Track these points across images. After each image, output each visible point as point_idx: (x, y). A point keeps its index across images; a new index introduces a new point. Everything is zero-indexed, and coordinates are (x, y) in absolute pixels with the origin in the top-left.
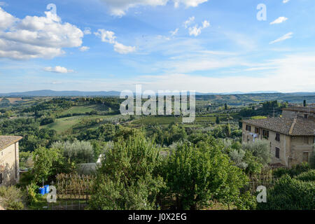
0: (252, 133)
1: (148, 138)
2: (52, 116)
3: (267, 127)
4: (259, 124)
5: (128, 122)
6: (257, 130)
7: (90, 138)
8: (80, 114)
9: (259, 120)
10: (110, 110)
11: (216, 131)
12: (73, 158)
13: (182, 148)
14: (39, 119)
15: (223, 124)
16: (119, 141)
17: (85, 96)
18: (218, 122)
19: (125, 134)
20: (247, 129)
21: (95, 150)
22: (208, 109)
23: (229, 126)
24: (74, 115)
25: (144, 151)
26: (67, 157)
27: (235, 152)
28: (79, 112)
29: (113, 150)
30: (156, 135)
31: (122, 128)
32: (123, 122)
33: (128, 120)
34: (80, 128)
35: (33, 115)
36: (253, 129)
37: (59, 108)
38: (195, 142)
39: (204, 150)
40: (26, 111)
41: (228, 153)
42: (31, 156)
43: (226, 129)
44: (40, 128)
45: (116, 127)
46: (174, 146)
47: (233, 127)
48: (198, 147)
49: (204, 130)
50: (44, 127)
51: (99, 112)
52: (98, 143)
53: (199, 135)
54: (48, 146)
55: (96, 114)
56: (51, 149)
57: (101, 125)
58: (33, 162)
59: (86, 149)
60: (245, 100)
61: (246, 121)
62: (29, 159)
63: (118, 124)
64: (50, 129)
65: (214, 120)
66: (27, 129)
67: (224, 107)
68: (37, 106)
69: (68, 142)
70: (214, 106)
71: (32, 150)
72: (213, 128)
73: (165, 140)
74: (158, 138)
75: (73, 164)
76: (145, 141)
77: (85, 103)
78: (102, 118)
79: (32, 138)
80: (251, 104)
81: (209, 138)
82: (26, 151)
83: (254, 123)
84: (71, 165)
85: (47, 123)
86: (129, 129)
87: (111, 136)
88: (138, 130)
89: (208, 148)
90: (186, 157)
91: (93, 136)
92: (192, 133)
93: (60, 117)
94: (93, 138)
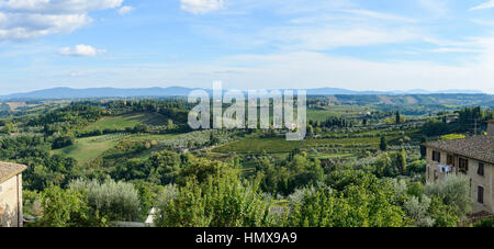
0: (442, 165)
1: (246, 181)
2: (70, 134)
3: (466, 153)
4: (453, 149)
5: (205, 148)
6: (451, 159)
7: (132, 177)
8: (115, 132)
9: (453, 141)
10: (171, 124)
11: (379, 164)
12: (103, 211)
13: (314, 199)
14: (50, 138)
15: (394, 150)
16: (188, 184)
17: (124, 97)
18: (383, 147)
19: (201, 172)
20: (433, 159)
21: (143, 200)
22: (364, 122)
23: (404, 155)
24: (105, 132)
25: (237, 206)
26: (95, 207)
27: (414, 200)
28: (114, 127)
29: (177, 202)
30: (261, 175)
31: (193, 160)
32: (195, 147)
33: (206, 144)
34: (115, 157)
35: (41, 132)
36: (443, 158)
37: (80, 120)
38: (340, 188)
39: (357, 202)
40: (32, 123)
41: (401, 204)
42: (40, 199)
43: (399, 160)
44: (52, 153)
45: (182, 157)
46: (298, 196)
47: (410, 155)
48: (345, 196)
49: (357, 163)
50: (57, 152)
51: (148, 128)
52: (149, 187)
53: (348, 173)
54: (64, 186)
55: (144, 131)
56: (68, 190)
57: (153, 153)
58: (42, 209)
59: (126, 196)
60: (430, 106)
61: (432, 144)
62: (35, 202)
63: (186, 151)
64: (67, 156)
65: (376, 143)
66: (33, 155)
67: (394, 117)
68: (48, 116)
69: (95, 181)
70: (377, 116)
71: (40, 189)
72: (374, 159)
73: (281, 184)
74: (267, 180)
75: (104, 220)
76: (239, 187)
77: (125, 110)
78: (155, 140)
79: (40, 169)
80: (441, 114)
81: (366, 178)
82: (32, 190)
83: (445, 146)
84: (100, 221)
85: (63, 145)
86: (207, 163)
87: (172, 174)
88: (226, 165)
89: (364, 197)
90: (322, 216)
91: (139, 173)
92: (333, 169)
93: (83, 136)
94: (139, 177)
